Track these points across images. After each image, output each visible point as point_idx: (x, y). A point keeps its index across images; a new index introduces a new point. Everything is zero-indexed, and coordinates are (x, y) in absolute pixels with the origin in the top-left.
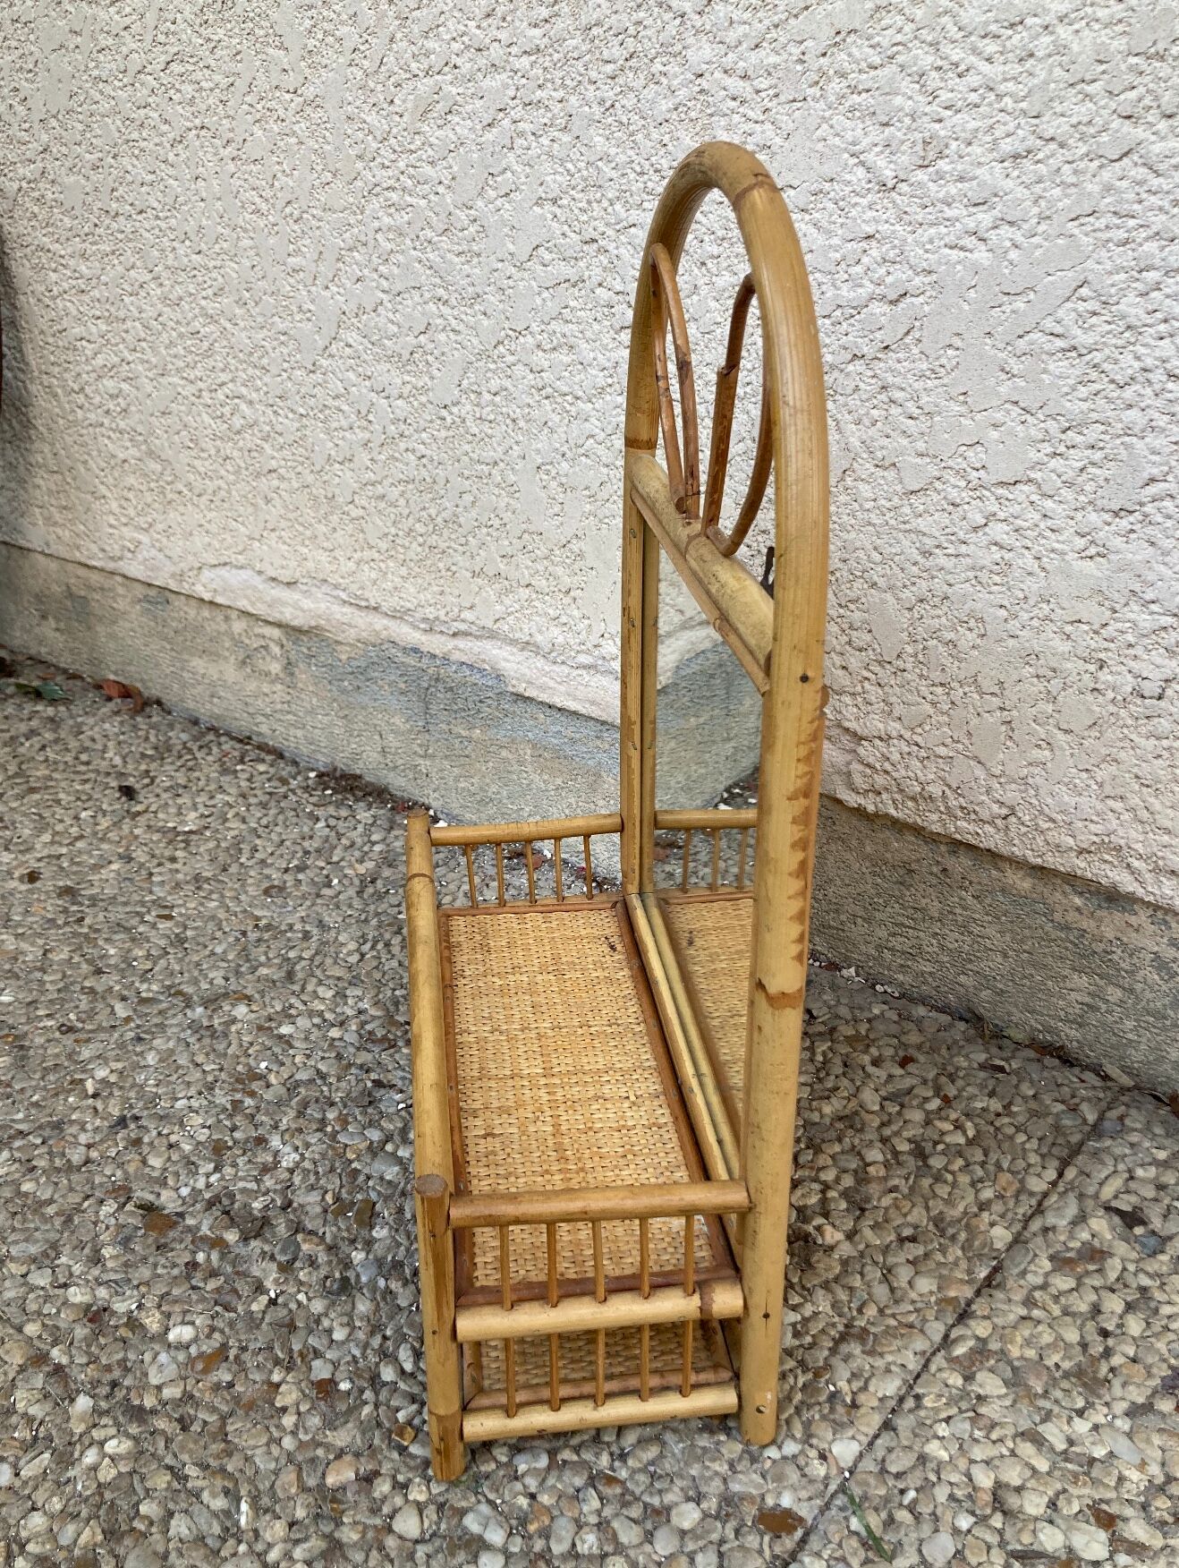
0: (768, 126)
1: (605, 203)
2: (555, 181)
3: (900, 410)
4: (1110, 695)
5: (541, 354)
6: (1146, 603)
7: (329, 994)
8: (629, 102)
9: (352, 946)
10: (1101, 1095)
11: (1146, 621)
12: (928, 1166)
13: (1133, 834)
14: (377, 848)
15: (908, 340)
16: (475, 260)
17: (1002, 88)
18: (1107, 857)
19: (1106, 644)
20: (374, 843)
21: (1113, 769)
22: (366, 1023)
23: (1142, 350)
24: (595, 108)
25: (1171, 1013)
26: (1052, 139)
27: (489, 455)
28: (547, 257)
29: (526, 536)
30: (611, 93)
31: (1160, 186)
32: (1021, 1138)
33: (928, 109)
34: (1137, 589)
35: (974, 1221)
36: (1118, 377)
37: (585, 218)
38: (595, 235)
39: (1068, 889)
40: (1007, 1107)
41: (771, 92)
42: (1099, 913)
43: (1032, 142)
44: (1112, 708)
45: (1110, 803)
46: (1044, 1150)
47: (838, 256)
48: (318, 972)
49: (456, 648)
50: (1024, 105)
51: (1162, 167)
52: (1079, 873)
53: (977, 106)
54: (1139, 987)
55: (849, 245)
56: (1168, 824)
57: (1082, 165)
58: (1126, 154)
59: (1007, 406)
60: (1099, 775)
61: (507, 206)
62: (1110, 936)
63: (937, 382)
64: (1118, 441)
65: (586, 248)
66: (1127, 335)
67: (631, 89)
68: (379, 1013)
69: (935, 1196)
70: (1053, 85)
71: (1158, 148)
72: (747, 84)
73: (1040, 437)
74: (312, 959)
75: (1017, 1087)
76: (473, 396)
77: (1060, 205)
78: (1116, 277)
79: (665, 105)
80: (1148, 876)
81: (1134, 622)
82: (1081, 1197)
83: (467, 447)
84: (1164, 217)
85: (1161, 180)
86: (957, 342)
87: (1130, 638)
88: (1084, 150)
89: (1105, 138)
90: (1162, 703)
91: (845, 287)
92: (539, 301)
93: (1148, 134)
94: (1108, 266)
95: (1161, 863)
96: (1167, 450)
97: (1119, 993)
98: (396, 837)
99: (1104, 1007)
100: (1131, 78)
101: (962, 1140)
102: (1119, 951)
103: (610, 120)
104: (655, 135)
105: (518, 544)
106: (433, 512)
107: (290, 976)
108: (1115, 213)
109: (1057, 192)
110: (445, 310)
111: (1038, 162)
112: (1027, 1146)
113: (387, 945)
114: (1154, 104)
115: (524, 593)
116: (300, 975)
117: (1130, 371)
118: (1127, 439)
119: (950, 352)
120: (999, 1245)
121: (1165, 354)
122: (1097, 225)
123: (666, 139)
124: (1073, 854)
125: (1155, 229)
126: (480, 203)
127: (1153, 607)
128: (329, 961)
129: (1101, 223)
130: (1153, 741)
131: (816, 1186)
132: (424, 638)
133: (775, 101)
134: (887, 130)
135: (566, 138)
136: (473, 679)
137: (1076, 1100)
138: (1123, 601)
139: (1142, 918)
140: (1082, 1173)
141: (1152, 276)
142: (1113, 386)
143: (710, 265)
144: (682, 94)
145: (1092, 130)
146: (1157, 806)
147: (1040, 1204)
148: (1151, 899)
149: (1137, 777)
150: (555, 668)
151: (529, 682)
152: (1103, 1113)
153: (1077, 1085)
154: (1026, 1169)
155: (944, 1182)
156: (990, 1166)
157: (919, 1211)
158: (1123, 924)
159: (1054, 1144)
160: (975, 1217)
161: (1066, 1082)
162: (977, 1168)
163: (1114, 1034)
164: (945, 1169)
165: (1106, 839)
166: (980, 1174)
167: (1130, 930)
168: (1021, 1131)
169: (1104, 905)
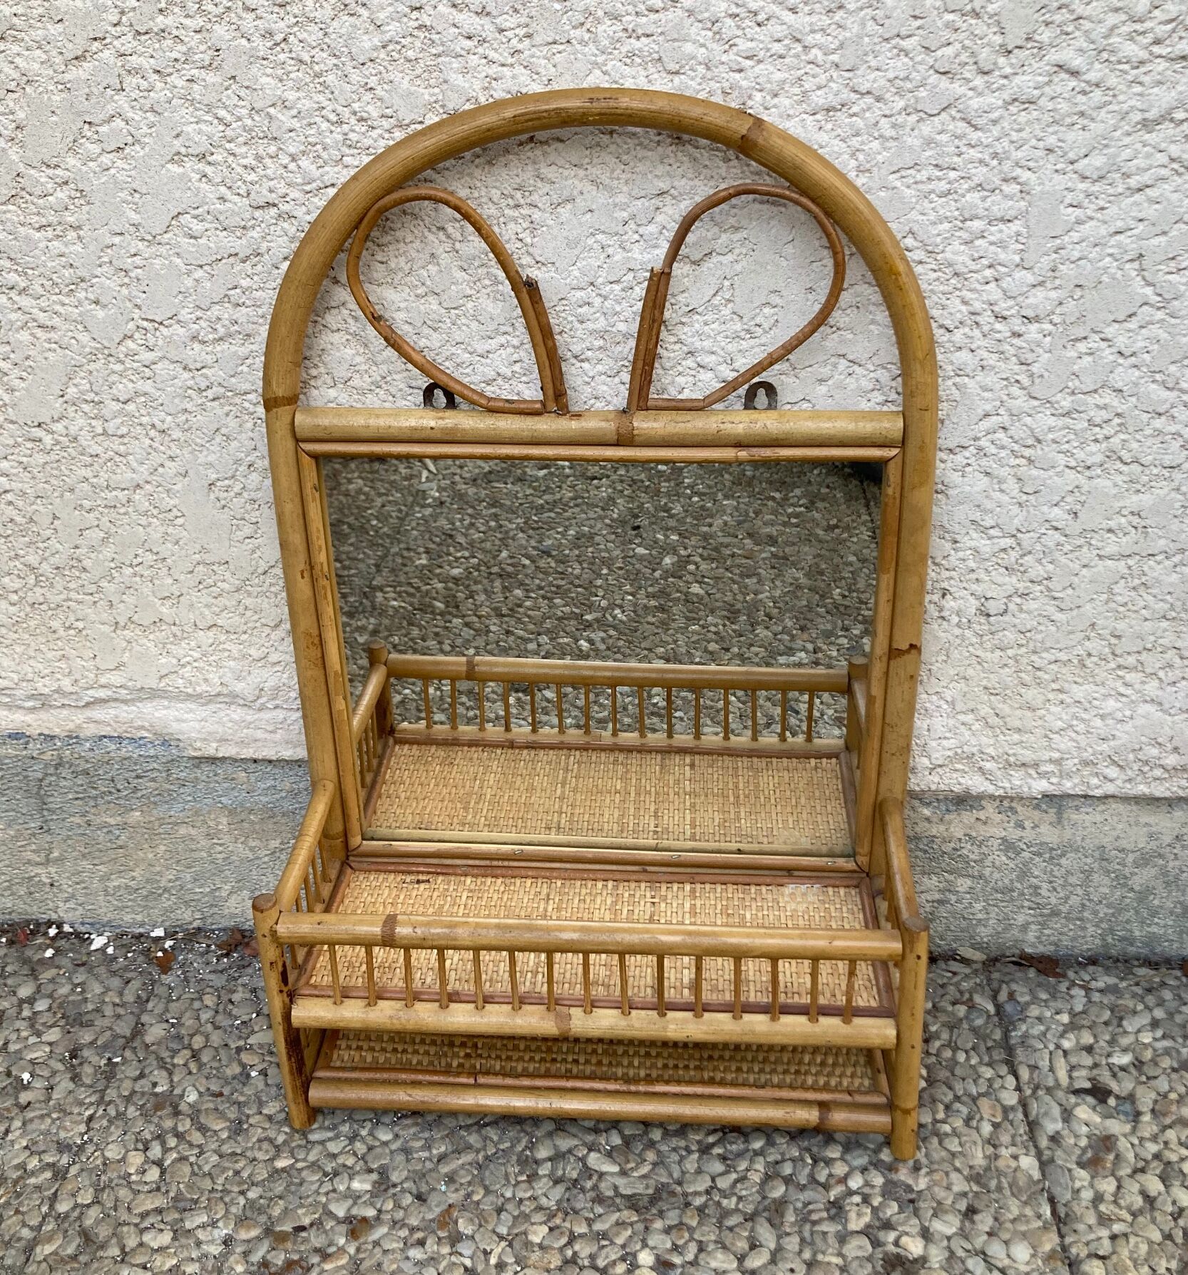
0: (519, 70)
1: (285, 160)
2: (199, 132)
3: (710, 375)
4: (955, 619)
5: (196, 346)
6: (985, 530)
7: (166, 1238)
8: (312, 34)
9: (136, 1159)
10: (978, 981)
11: (985, 545)
13: (984, 740)
14: (41, 1005)
15: (716, 300)
16: (72, 235)
17: (809, 40)
18: (959, 766)
19: (947, 574)
20: (31, 1001)
21: (962, 685)
22: (246, 1254)
23: (968, 295)
24: (257, 41)
25: (1019, 886)
26: (868, 93)
27: (124, 476)
28: (197, 227)
29: (201, 567)
30: (282, 24)
31: (979, 139)
32: (961, 1057)
33: (724, 58)
34: (978, 519)
35: (1001, 1163)
36: (947, 323)
37: (252, 177)
38: (272, 198)
39: (916, 803)
41: (521, 32)
42: (947, 817)
43: (846, 95)
44: (957, 631)
45: (962, 717)
46: (986, 1059)
47: (625, 214)
48: (124, 1216)
49: (91, 720)
50: (835, 58)
51: (979, 122)
52: (933, 787)
53: (781, 57)
54: (987, 872)
55: (639, 203)
56: (1017, 724)
57: (900, 119)
58: (944, 110)
59: (833, 359)
60: (948, 695)
61: (119, 163)
62: (960, 835)
63: (752, 342)
64: (950, 383)
65: (258, 214)
66: (953, 281)
67: (312, 20)
68: (254, 1233)
69: (953, 1155)
70: (866, 39)
71: (975, 103)
72: (485, 21)
73: (871, 387)
74: (96, 1201)
76: (86, 407)
77: (879, 158)
78: (941, 227)
79: (367, 43)
80: (999, 773)
81: (976, 550)
82: (1049, 1090)
83: (88, 473)
84: (985, 170)
85: (980, 134)
86: (775, 299)
87: (972, 564)
88: (902, 104)
89: (922, 93)
90: (1006, 618)
91: (636, 247)
92: (189, 282)
93: (963, 90)
94: (932, 216)
95: (1012, 759)
96: (998, 386)
97: (969, 882)
98: (52, 981)
99: (953, 898)
100: (947, 35)
102: (968, 846)
103: (282, 57)
104: (355, 77)
105: (191, 581)
106: (33, 559)
107: (86, 1236)
108: (936, 166)
109: (876, 145)
110: (24, 301)
111: (854, 115)
112: (973, 1062)
113: (180, 1136)
114: (971, 61)
115: (206, 638)
116: (103, 1232)
117: (959, 316)
118: (958, 379)
119: (767, 310)
120: (1036, 1175)
121: (993, 298)
122: (919, 177)
123: (373, 82)
124: (927, 773)
125: (976, 180)
126: (71, 161)
127: (992, 532)
128: (123, 1193)
129: (923, 176)
130: (998, 653)
131: (857, 1199)
132: (29, 718)
133: (527, 42)
134: (677, 79)
135: (211, 78)
136: (123, 752)
137: (967, 996)
138: (964, 531)
139: (990, 810)
140: (1033, 1068)
141: (977, 225)
142: (942, 331)
143: (450, 230)
144: (392, 29)
145: (909, 85)
146: (1005, 709)
147: (1026, 1115)
148: (1001, 792)
149: (986, 688)
150: (266, 715)
151: (223, 740)
152: (994, 998)
153: (955, 979)
154: (990, 1086)
155: (947, 1135)
156: (965, 1099)
157: (954, 1176)
158: (973, 820)
159: (988, 1049)
160: (997, 1157)
161: (945, 981)
162: (957, 1105)
163: (964, 918)
164: (936, 1121)
165: (959, 751)
166: (965, 1110)
167: (979, 823)
168: (955, 1049)
169: (951, 808)
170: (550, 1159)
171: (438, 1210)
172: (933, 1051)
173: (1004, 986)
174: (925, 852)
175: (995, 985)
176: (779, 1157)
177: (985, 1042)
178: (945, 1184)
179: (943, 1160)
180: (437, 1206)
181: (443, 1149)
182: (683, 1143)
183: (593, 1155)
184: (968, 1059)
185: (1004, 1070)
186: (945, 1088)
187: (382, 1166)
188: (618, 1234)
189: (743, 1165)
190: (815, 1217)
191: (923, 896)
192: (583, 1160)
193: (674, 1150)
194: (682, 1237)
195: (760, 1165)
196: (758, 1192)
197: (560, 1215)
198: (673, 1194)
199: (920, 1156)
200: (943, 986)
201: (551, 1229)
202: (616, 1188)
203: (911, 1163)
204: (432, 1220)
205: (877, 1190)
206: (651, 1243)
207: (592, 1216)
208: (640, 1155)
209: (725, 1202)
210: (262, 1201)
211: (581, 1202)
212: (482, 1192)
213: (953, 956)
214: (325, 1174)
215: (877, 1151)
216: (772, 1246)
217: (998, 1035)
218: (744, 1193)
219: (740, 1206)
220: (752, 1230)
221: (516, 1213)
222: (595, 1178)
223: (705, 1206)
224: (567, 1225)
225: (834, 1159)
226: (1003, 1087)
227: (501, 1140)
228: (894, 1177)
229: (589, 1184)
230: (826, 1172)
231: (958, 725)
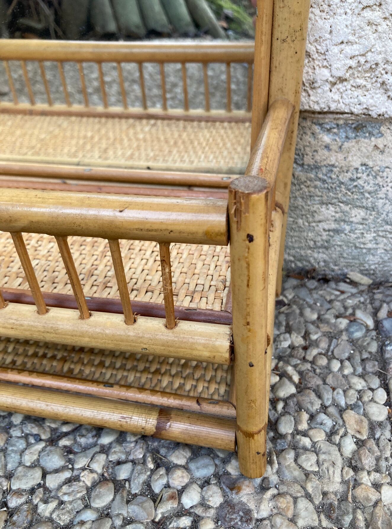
10: (362, 299)
12: (282, 436)
32: (336, 366)
35: (360, 492)
39: (317, 129)
40: (306, 336)
42: (346, 145)
45: (367, 14)
46: (360, 370)
52: (333, 107)
62: (356, 164)
69: (307, 475)
75: (302, 314)
97: (362, 213)
99: (347, 228)
101: (293, 390)
102: (364, 176)
112: (346, 372)
124: (327, 87)
137: (350, 311)
152: (375, 314)
153: (342, 297)
154: (360, 398)
155: (305, 449)
156: (332, 410)
157: (303, 504)
158: (370, 149)
159: (363, 360)
160: (357, 484)
161: (333, 297)
162: (322, 417)
163: (356, 247)
164: (297, 432)
165: (362, 60)
166: (329, 423)
167: (377, 152)
168: (331, 358)
169: (352, 135)
172: (310, 358)
173: (385, 305)
174: (324, 181)
175: (377, 304)
176: (123, 457)
177: (361, 353)
178: (290, 514)
179: (295, 481)
182: (35, 431)
184: (341, 369)
185: (376, 382)
186: (313, 396)
189: (81, 462)
191: (321, 225)
193: (26, 437)
195: (98, 466)
196: (83, 499)
199: (271, 473)
200: (330, 302)
203: (258, 481)
205: (212, 513)
209: (42, 507)
213: (344, 278)
215: (225, 461)
217: (374, 348)
218: (66, 498)
219: (54, 516)
223: (17, 510)
225: (177, 466)
226: (372, 400)
228: (234, 497)
230: (164, 481)
231: (363, 25)
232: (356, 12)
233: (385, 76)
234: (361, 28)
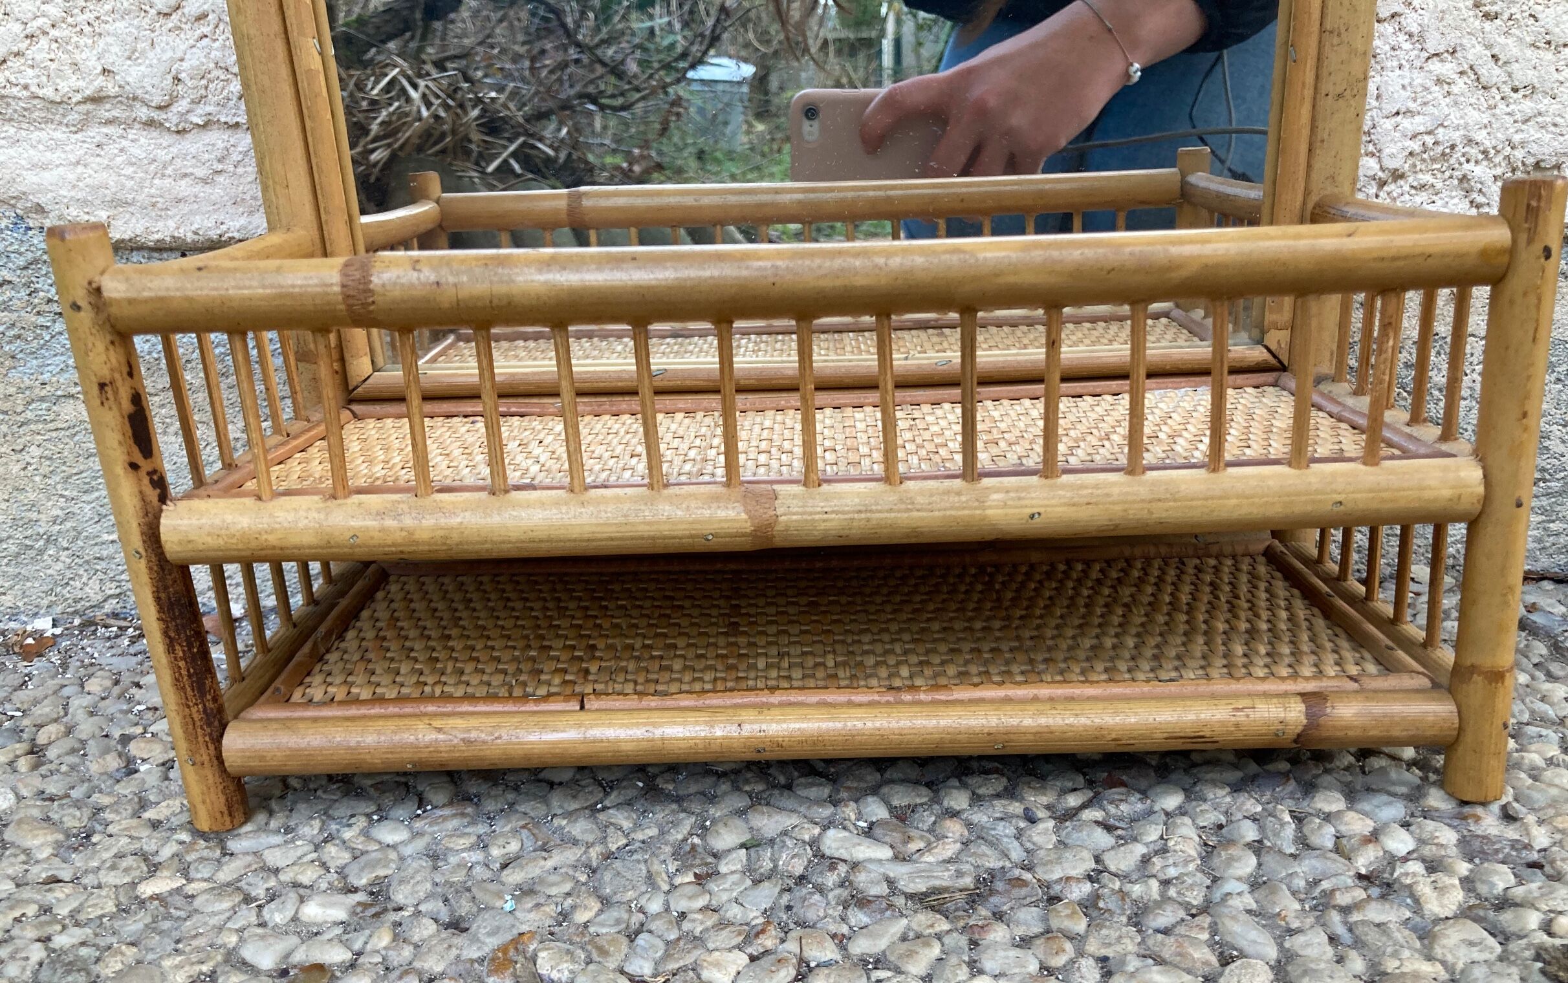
13: (1474, 116)
45: (1435, 66)
56: (1531, 76)
131: (1417, 867)
146: (1509, 47)
165: (1429, 140)
170: (743, 846)
171: (493, 942)
176: (1223, 817)
179: (1558, 802)
180: (491, 934)
181: (514, 847)
183: (831, 833)
187: (378, 881)
188: (910, 954)
189: (1152, 833)
190: (1342, 899)
192: (814, 843)
193: (1002, 818)
194: (1060, 951)
195: (1187, 831)
196: (1200, 870)
197: (773, 931)
198: (1020, 882)
199: (1508, 798)
201: (753, 959)
202: (890, 882)
203: (1495, 809)
204: (481, 961)
205: (1453, 852)
206: (988, 965)
207: (845, 929)
208: (931, 831)
209: (1135, 890)
210: (84, 951)
211: (816, 907)
212: (596, 906)
214: (248, 899)
215: (1416, 797)
216: (1272, 953)
217: (1541, 649)
218: (1172, 872)
219: (1172, 893)
220: (1214, 930)
221: (672, 936)
222: (842, 869)
223: (1096, 897)
224: (792, 946)
225: (1337, 812)
227: (637, 826)
228: (1475, 829)
229: (831, 879)
230: (1330, 831)
231: (1429, 84)
232: (1417, 63)
233: (1466, 166)
234: (1426, 89)
